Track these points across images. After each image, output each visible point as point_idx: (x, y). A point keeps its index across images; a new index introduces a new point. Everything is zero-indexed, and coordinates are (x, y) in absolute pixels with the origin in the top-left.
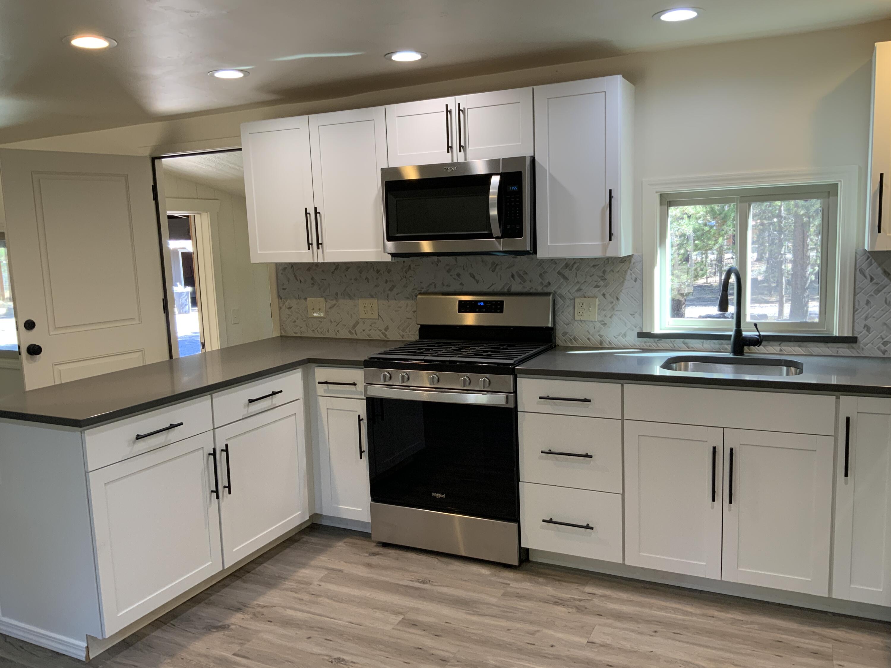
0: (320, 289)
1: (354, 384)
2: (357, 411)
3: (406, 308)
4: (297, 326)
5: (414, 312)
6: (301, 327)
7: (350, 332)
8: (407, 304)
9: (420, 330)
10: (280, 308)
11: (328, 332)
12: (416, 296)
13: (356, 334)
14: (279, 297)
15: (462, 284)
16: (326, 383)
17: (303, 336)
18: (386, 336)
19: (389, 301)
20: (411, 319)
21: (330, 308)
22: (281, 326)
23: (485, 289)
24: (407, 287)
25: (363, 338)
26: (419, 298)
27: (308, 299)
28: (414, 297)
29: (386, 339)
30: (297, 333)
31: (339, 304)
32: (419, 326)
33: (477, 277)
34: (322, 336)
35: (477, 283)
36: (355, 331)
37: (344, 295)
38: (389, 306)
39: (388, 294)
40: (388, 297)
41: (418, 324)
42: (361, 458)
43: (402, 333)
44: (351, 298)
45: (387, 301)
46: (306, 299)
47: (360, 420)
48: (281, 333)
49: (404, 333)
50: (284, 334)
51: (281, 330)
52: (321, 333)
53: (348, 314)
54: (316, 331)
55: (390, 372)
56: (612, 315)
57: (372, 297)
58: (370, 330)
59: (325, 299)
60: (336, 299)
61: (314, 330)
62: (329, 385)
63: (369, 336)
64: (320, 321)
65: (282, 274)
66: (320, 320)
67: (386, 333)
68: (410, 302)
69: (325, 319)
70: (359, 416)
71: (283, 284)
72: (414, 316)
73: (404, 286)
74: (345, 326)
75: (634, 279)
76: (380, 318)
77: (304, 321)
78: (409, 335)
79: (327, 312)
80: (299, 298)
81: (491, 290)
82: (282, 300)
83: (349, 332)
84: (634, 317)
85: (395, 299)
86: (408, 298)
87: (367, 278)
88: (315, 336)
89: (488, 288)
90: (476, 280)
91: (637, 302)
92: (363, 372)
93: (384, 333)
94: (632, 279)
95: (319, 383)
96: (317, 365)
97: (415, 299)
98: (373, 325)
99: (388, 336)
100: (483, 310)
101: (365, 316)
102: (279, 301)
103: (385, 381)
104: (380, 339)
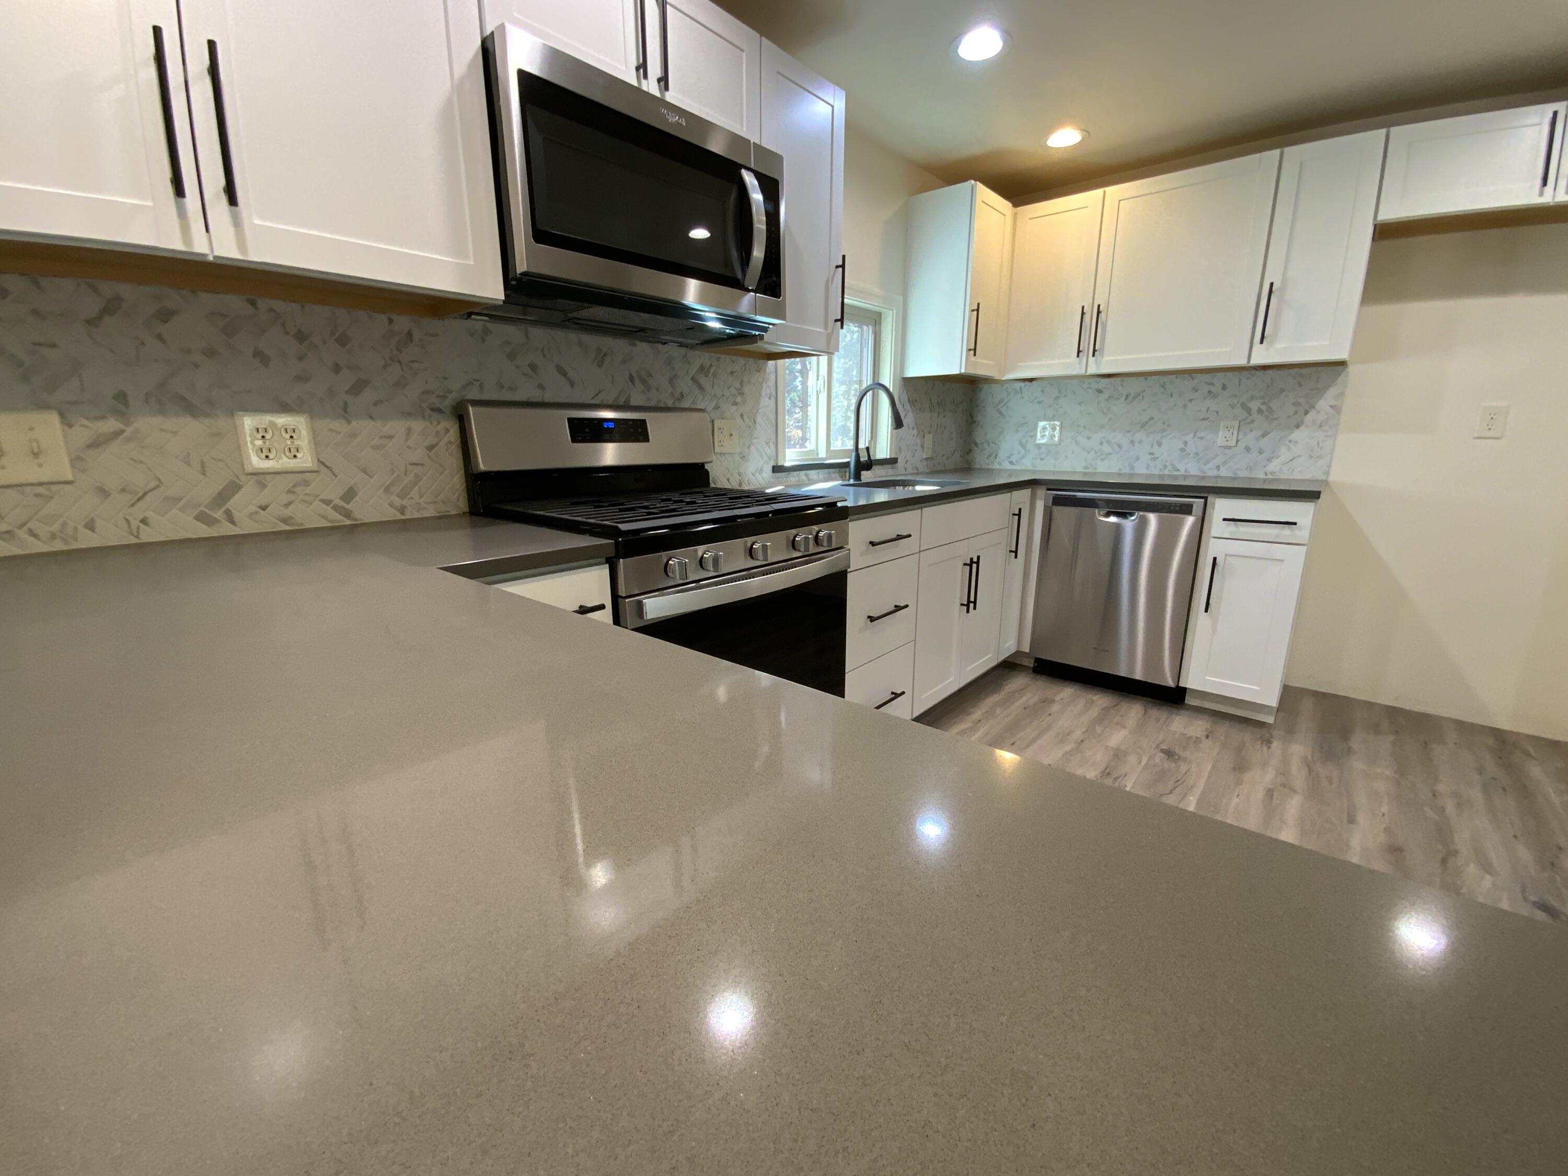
3: (407, 439)
5: (430, 448)
7: (204, 519)
9: (469, 485)
11: (92, 530)
13: (231, 522)
15: (541, 387)
18: (348, 516)
19: (349, 423)
21: (92, 447)
24: (404, 386)
25: (263, 529)
29: (348, 522)
31: (137, 431)
32: (467, 478)
33: (571, 374)
36: (226, 512)
37: (159, 401)
39: (346, 404)
40: (345, 411)
41: (456, 474)
43: (398, 502)
45: (343, 421)
49: (405, 502)
52: (53, 537)
53: (186, 461)
56: (750, 444)
57: (287, 408)
58: (289, 504)
59: (61, 414)
60: (120, 413)
63: (285, 521)
64: (37, 495)
67: (349, 506)
68: (419, 425)
69: (70, 486)
73: (395, 385)
74: (178, 500)
76: (322, 468)
79: (76, 461)
83: (197, 518)
84: (770, 445)
86: (407, 414)
89: (593, 398)
90: (569, 380)
91: (773, 427)
93: (343, 507)
98: (298, 490)
99: (356, 515)
101: (267, 467)
104: (329, 525)
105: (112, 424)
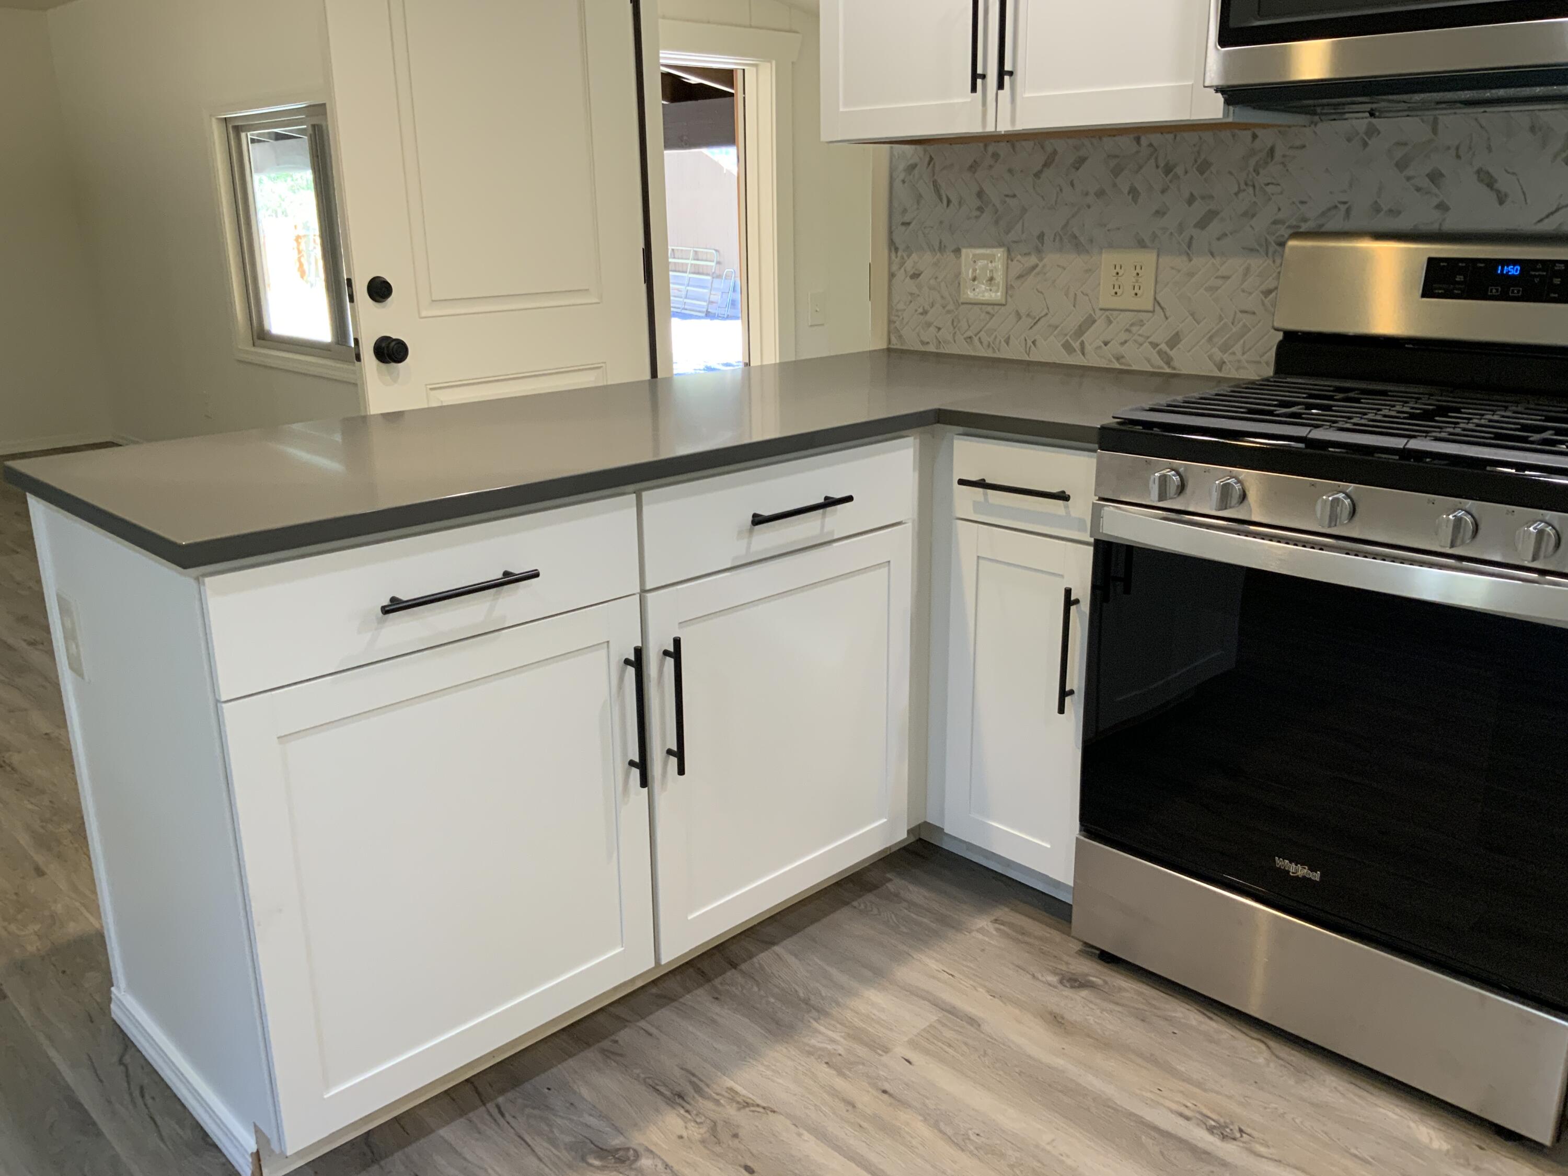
0: (997, 222)
1: (1062, 497)
2: (1062, 576)
3: (1243, 281)
4: (929, 325)
5: (1267, 293)
6: (939, 329)
7: (1067, 347)
8: (1247, 271)
9: (1281, 346)
10: (892, 275)
11: (1008, 344)
12: (1282, 244)
13: (1083, 354)
14: (893, 246)
15: (1442, 207)
16: (981, 484)
17: (942, 351)
18: (1168, 363)
19: (1190, 260)
20: (1254, 313)
21: (1020, 277)
22: (890, 322)
23: (1526, 222)
24: (1253, 216)
25: (1103, 364)
26: (1293, 248)
27: (964, 251)
28: (1273, 247)
29: (1168, 370)
30: (928, 343)
31: (1044, 266)
32: (1280, 336)
33: (1504, 182)
34: (989, 354)
35: (1501, 202)
36: (1082, 344)
37: (1061, 239)
38: (1191, 275)
39: (1192, 238)
40: (1189, 246)
41: (1277, 330)
42: (1061, 710)
43: (1218, 355)
44: (1078, 247)
45: (1185, 258)
46: (957, 251)
47: (1069, 602)
48: (889, 341)
49: (1226, 357)
50: (896, 344)
51: (889, 333)
52: (989, 346)
53: (1067, 295)
54: (976, 339)
55: (1181, 470)
57: (1141, 244)
58: (1126, 342)
59: (1009, 251)
60: (1039, 251)
61: (970, 338)
62: (990, 492)
63: (1119, 358)
64: (988, 313)
65: (904, 182)
66: (989, 309)
67: (1172, 353)
68: (1257, 263)
69: (1003, 308)
70: (1068, 592)
71: (905, 211)
72: (1263, 304)
73: (1245, 214)
74: (1057, 327)
76: (1157, 308)
77: (949, 312)
78: (1239, 361)
79: (1008, 288)
80: (942, 248)
81: (1548, 226)
82: (899, 254)
83: (1063, 345)
85: (1212, 254)
86: (1252, 250)
87: (1133, 192)
88: (973, 354)
89: (1541, 221)
90: (1498, 192)
92: (1095, 460)
93: (1166, 353)
95: (962, 482)
96: (961, 429)
97: (1275, 252)
98: (1134, 329)
99: (1175, 363)
100: (1516, 291)
101: (1115, 303)
102: (890, 257)
103: (1162, 496)
104: (1151, 370)
105: (1033, 260)
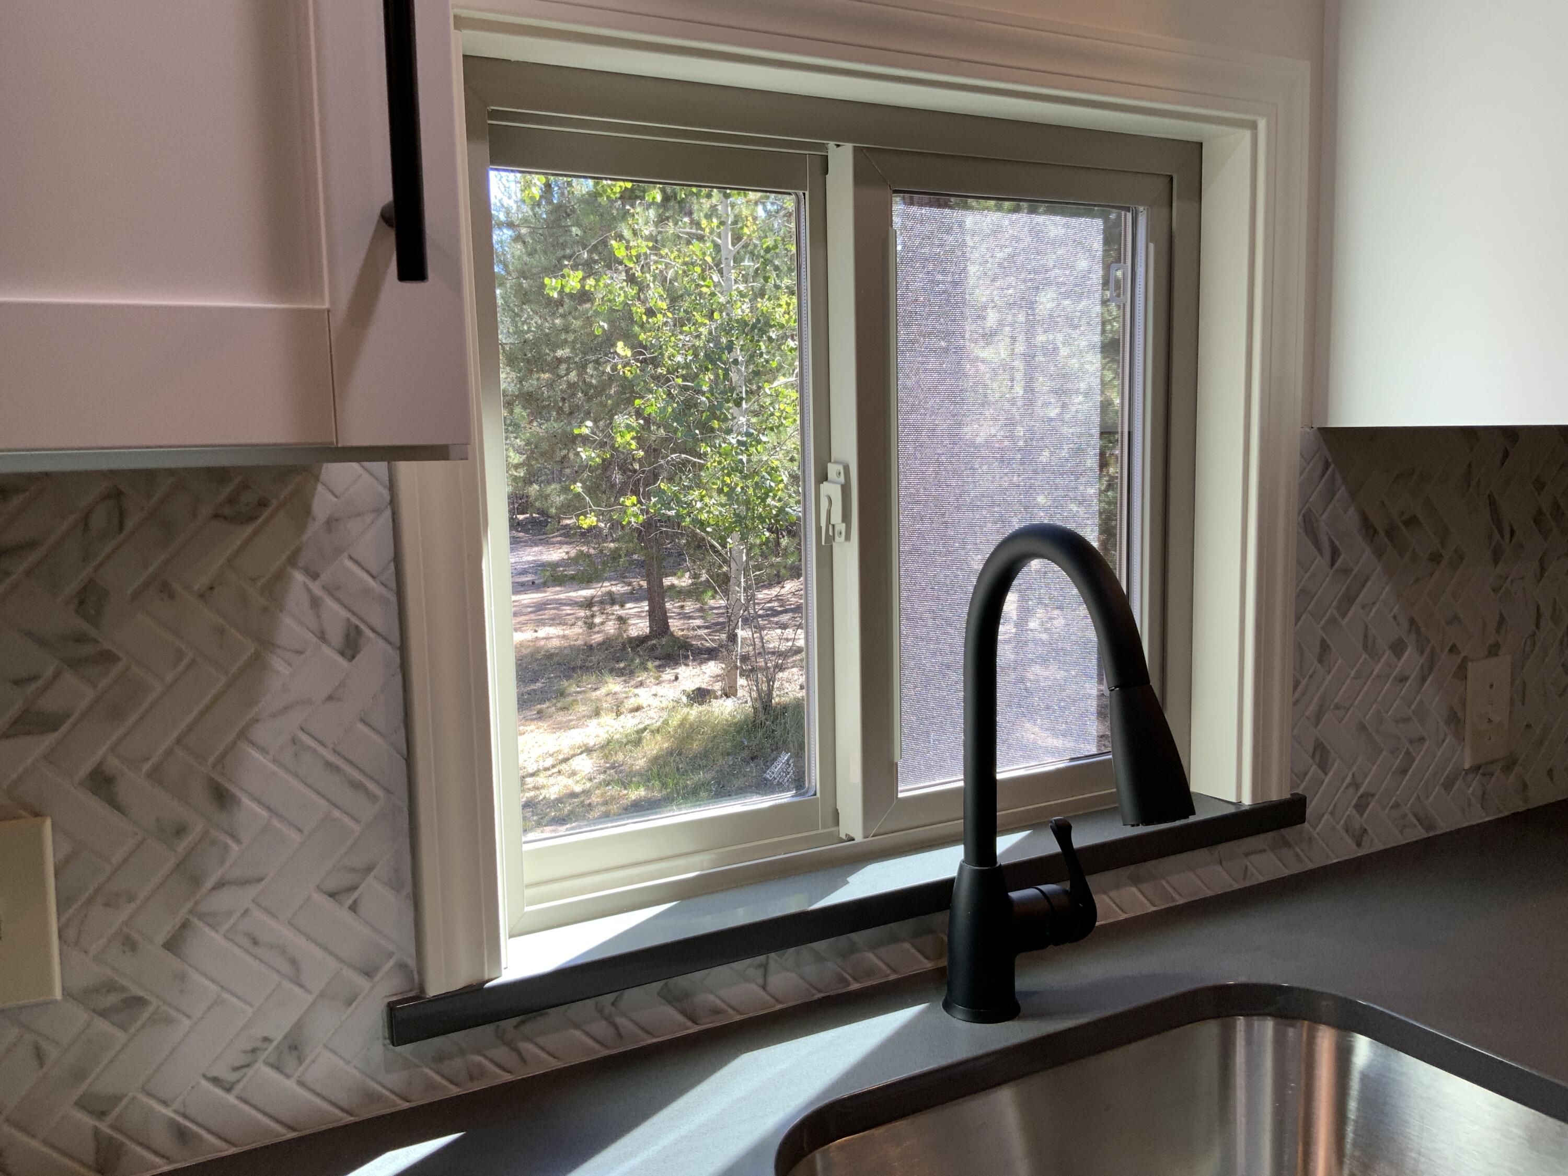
56: (185, 925)
75: (336, 634)
84: (353, 908)
91: (373, 798)
94: (322, 637)
